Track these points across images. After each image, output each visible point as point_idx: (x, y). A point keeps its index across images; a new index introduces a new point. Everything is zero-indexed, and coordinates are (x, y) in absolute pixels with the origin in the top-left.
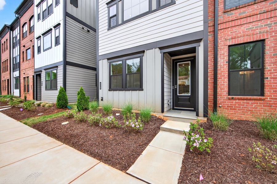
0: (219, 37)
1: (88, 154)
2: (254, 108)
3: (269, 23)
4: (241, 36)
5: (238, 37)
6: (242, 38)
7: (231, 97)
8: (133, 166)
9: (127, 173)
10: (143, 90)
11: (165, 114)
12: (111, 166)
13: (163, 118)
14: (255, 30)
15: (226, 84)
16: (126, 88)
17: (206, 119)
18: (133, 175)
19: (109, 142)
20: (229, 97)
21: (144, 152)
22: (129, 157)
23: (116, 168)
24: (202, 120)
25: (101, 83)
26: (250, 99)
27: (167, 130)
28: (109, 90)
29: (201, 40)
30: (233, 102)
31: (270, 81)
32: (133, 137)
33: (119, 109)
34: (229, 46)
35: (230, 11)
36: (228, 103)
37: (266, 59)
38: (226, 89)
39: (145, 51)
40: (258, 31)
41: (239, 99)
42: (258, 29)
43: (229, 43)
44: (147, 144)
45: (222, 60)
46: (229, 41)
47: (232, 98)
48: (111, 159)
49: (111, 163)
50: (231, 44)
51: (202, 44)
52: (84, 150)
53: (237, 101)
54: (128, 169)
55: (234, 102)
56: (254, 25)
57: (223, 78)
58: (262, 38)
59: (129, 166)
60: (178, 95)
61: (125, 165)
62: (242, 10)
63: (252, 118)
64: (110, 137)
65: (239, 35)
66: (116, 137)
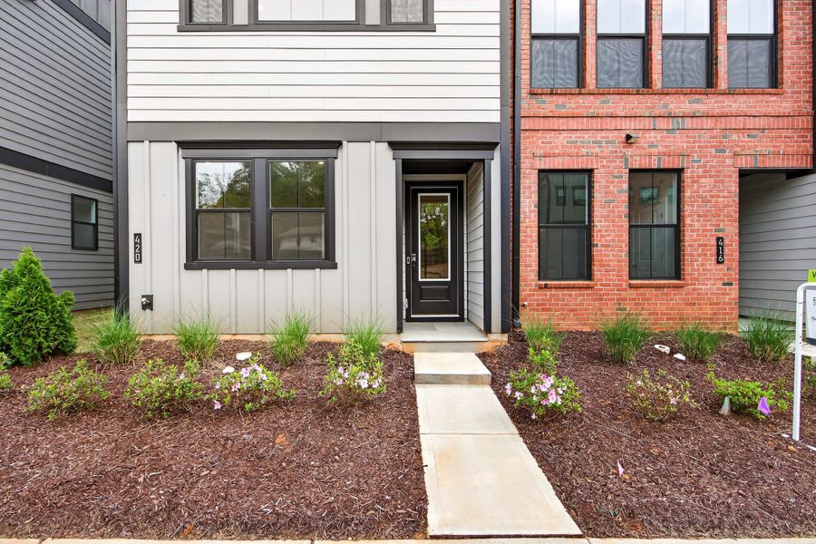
0: (522, 147)
1: (229, 536)
2: (579, 305)
3: (599, 139)
4: (559, 155)
5: (555, 156)
6: (560, 159)
7: (543, 283)
8: (430, 508)
9: (433, 537)
10: (335, 266)
11: (407, 336)
12: (365, 538)
13: (400, 349)
14: (579, 147)
15: (535, 255)
16: (269, 258)
17: (505, 337)
18: (455, 533)
19: (289, 462)
20: (541, 282)
21: (427, 457)
22: (400, 486)
23: (386, 538)
24: (497, 341)
25: (138, 236)
26: (573, 287)
27: (434, 381)
28: (187, 267)
29: (497, 144)
30: (546, 295)
31: (601, 251)
32: (358, 420)
33: (238, 337)
34: (540, 171)
35: (541, 94)
36: (540, 296)
37: (595, 209)
38: (535, 267)
39: (345, 143)
40: (584, 151)
41: (557, 288)
42: (583, 147)
43: (540, 165)
44: (413, 432)
45: (528, 200)
46: (541, 160)
47: (546, 285)
48: (350, 516)
49: (361, 528)
50: (542, 167)
51: (497, 154)
52: (201, 523)
53: (553, 292)
54: (426, 525)
55: (548, 293)
56: (579, 138)
57: (529, 239)
58: (589, 167)
59: (423, 513)
60: (420, 280)
61: (410, 516)
62: (561, 99)
63: (576, 325)
64: (278, 441)
65: (557, 151)
66: (300, 436)
